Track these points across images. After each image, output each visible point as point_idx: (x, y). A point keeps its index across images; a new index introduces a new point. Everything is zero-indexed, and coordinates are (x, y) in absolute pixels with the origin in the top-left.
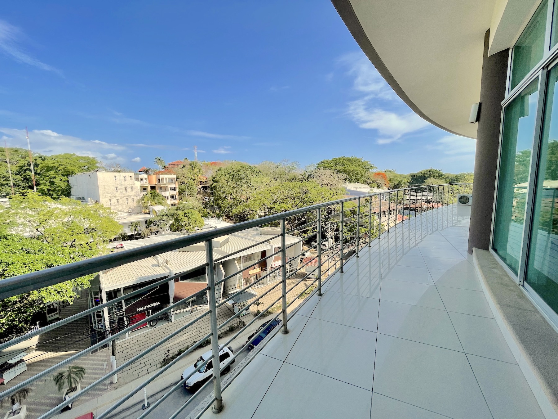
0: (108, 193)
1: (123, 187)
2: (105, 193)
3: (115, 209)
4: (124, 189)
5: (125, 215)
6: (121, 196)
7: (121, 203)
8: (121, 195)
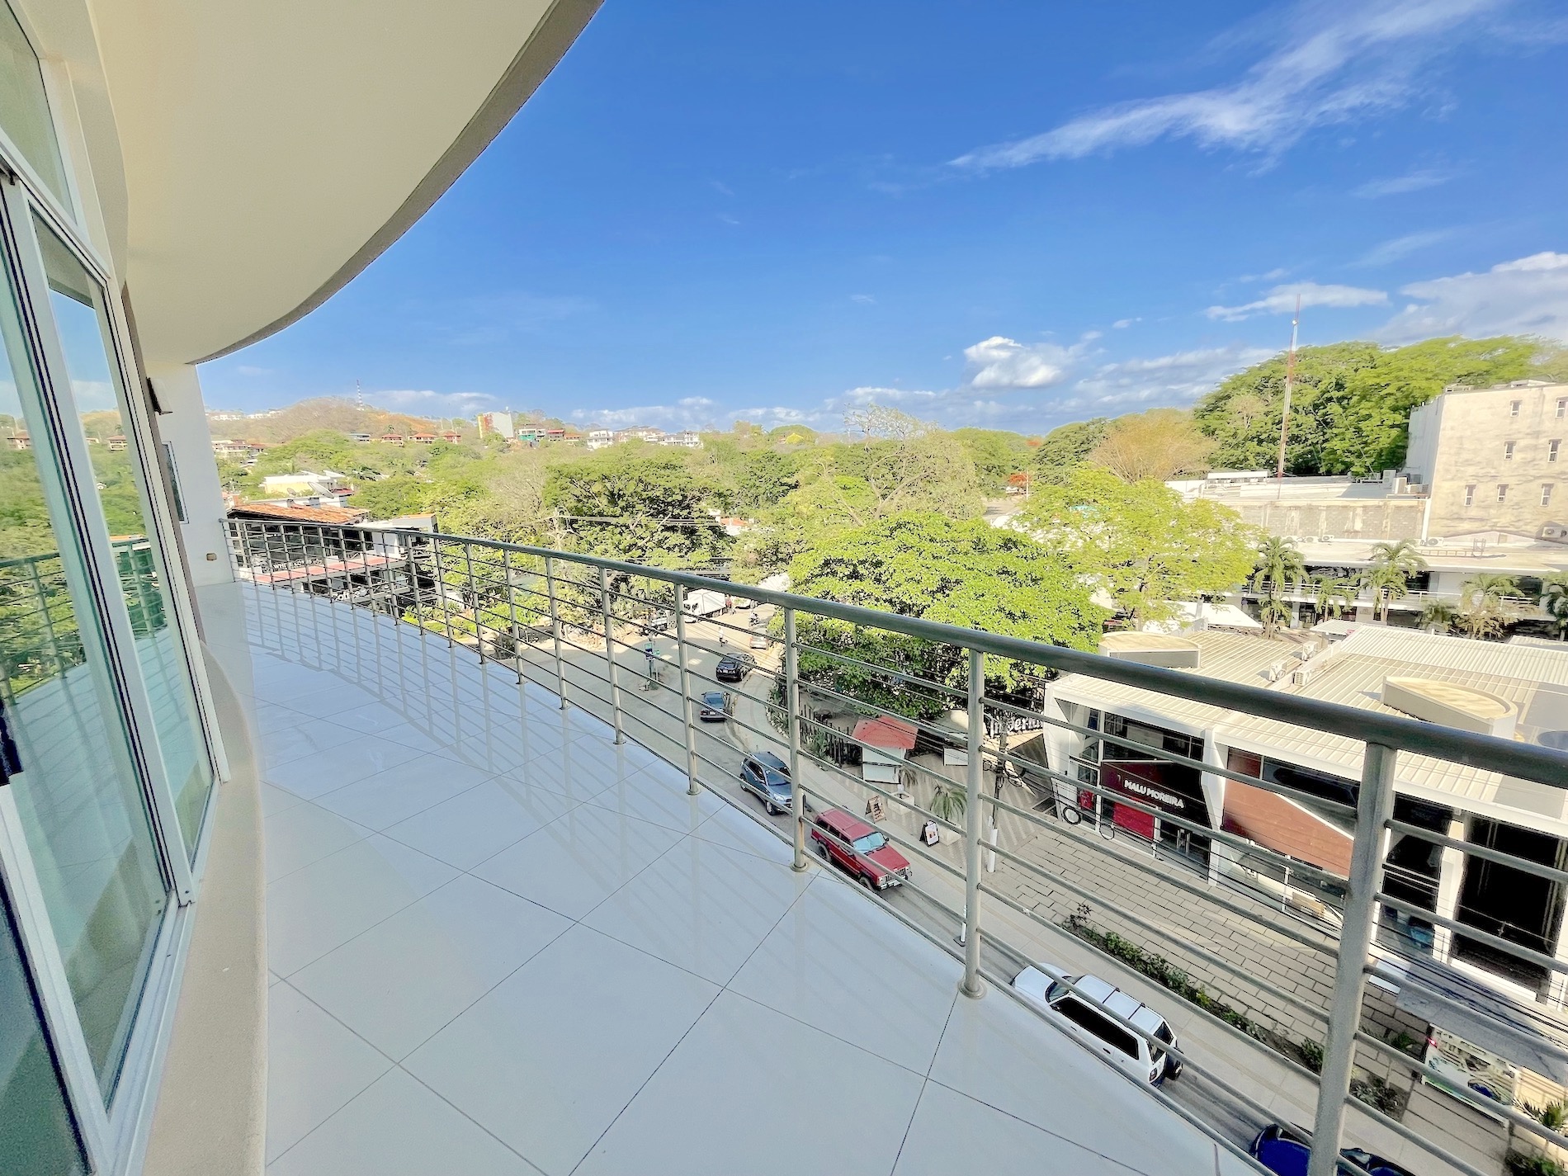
0: (1468, 463)
1: (1543, 441)
2: (1456, 462)
3: (1482, 520)
4: (1545, 449)
5: (1518, 544)
6: (1523, 475)
7: (1515, 500)
8: (1521, 472)
